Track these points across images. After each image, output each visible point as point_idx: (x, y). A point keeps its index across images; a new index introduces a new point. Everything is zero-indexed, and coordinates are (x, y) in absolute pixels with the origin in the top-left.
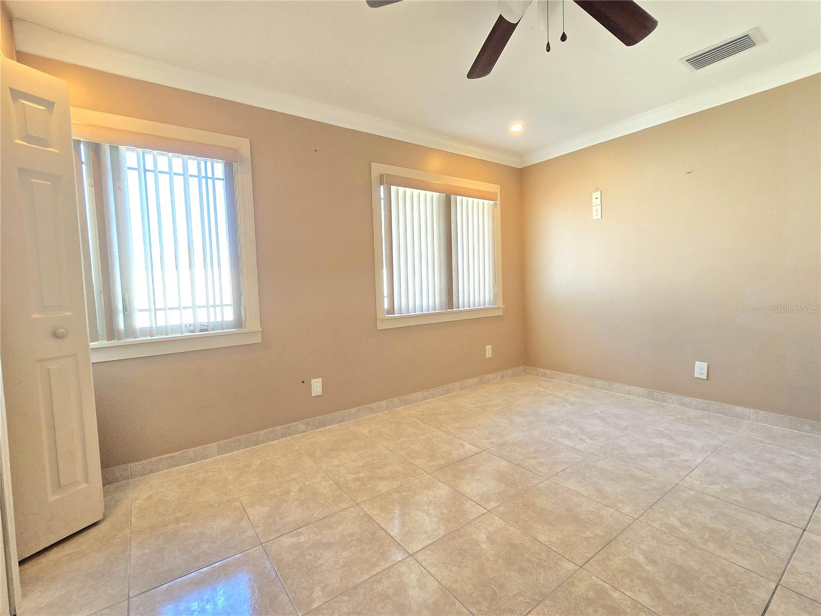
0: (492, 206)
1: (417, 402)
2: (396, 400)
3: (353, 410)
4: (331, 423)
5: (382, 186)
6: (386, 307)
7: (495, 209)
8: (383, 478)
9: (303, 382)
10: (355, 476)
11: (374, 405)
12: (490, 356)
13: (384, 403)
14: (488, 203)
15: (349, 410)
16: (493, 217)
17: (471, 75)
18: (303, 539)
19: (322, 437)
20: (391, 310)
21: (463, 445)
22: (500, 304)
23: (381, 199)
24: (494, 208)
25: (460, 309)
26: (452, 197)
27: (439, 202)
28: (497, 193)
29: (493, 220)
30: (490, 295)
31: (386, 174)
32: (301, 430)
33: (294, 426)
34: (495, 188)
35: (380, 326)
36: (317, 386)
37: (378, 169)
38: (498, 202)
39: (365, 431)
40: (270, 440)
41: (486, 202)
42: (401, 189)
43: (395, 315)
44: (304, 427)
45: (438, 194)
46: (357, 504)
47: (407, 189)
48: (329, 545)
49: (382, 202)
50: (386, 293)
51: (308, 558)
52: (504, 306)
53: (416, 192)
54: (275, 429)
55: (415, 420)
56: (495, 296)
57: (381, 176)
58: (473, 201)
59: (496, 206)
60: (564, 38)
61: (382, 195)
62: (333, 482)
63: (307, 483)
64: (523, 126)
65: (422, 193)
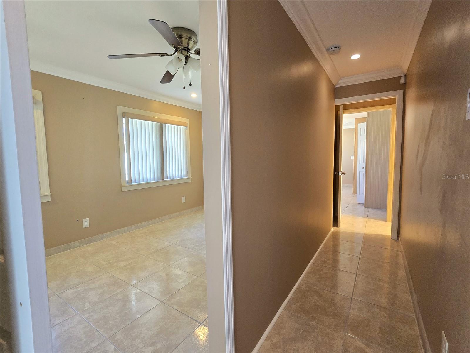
0: (185, 129)
1: (145, 226)
2: (133, 227)
3: (108, 233)
4: (95, 241)
5: (124, 119)
6: (127, 179)
8: (122, 261)
9: (77, 220)
10: (108, 262)
11: (120, 230)
12: (185, 202)
13: (126, 228)
14: (183, 128)
15: (106, 233)
16: (185, 134)
17: (162, 82)
18: (79, 289)
19: (90, 248)
20: (130, 181)
21: (164, 243)
22: (189, 176)
24: (186, 130)
25: (168, 179)
26: (164, 124)
27: (156, 126)
28: (187, 123)
29: (186, 136)
30: (184, 172)
31: (126, 113)
32: (77, 246)
33: (72, 244)
34: (187, 121)
35: (124, 189)
36: (86, 222)
37: (121, 109)
38: (188, 127)
39: (114, 243)
40: (57, 253)
41: (182, 127)
42: (135, 120)
43: (132, 184)
44: (78, 244)
45: (156, 123)
46: (108, 272)
47: (138, 120)
48: (93, 289)
49: (124, 125)
50: (127, 172)
51: (82, 295)
52: (191, 177)
53: (143, 121)
54: (60, 246)
55: (143, 235)
56: (187, 172)
57: (123, 113)
58: (175, 127)
59: (187, 129)
60: (190, 85)
61: (124, 122)
62: (95, 266)
63: (81, 268)
64: (197, 95)
65: (147, 122)
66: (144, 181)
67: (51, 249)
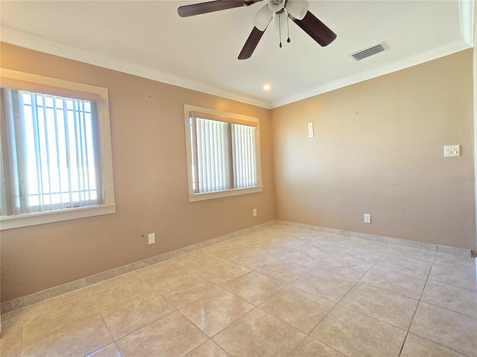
0: (255, 129)
1: (214, 244)
2: (201, 244)
3: (175, 251)
4: (161, 260)
5: (191, 118)
6: (194, 188)
7: (256, 132)
8: (193, 292)
9: (143, 236)
10: (176, 292)
11: (188, 248)
12: (256, 215)
13: (193, 246)
14: (253, 128)
15: (172, 251)
16: (255, 136)
17: (240, 57)
18: (142, 335)
19: (155, 270)
20: (197, 190)
22: (261, 185)
23: (190, 125)
25: (241, 188)
26: (232, 124)
27: (224, 127)
28: (257, 123)
30: (255, 181)
31: (193, 111)
32: (142, 266)
33: (137, 264)
34: (256, 120)
35: (191, 200)
36: (151, 238)
37: (188, 108)
38: (258, 128)
39: (182, 264)
40: (121, 274)
41: (251, 127)
42: (202, 120)
43: (200, 193)
44: (143, 264)
45: (224, 123)
46: (177, 310)
47: (205, 120)
48: (159, 338)
49: (191, 127)
50: (194, 180)
51: (145, 347)
52: (263, 186)
53: (211, 121)
54: (124, 266)
55: (213, 255)
56: (258, 181)
57: (190, 112)
58: (244, 127)
59: (256, 130)
60: (289, 41)
61: (191, 124)
62: (162, 297)
63: (145, 299)
64: (270, 86)
65: (215, 122)
66: (212, 190)
67: (115, 269)
